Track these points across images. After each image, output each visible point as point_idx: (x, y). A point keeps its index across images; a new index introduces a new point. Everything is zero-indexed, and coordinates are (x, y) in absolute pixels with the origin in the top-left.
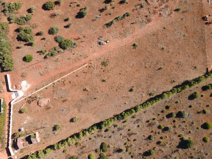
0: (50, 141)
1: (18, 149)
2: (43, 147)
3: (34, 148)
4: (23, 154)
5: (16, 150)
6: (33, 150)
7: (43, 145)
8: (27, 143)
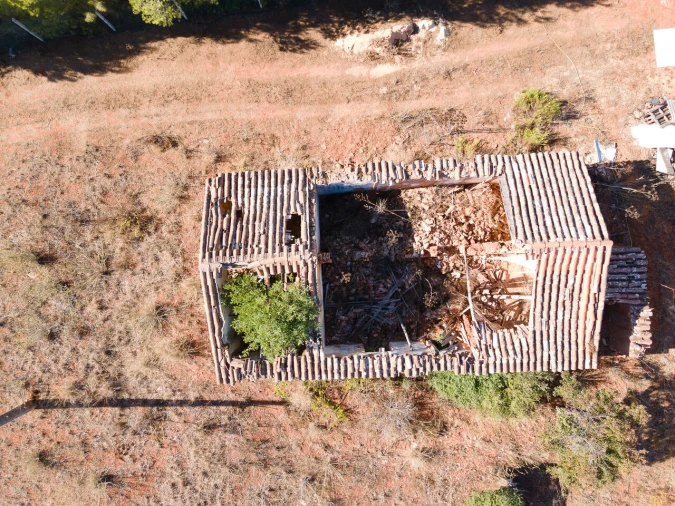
0: (61, 145)
1: (601, 177)
2: (193, 96)
3: (341, 111)
4: (528, 61)
5: (644, 168)
6: (356, 91)
7: (172, 119)
8: (423, 227)
